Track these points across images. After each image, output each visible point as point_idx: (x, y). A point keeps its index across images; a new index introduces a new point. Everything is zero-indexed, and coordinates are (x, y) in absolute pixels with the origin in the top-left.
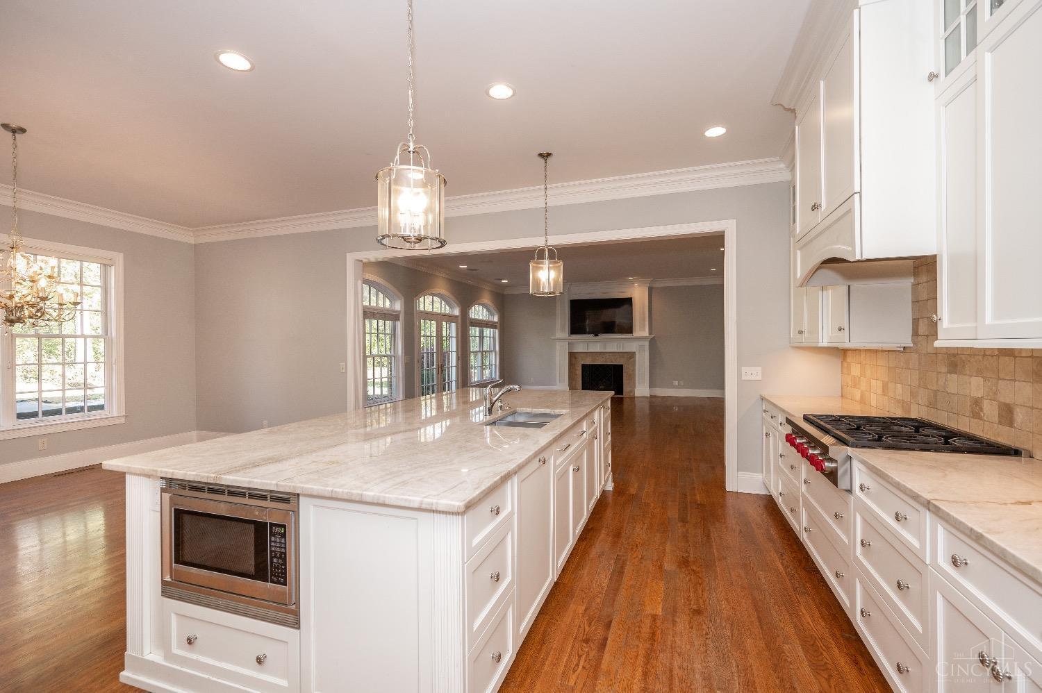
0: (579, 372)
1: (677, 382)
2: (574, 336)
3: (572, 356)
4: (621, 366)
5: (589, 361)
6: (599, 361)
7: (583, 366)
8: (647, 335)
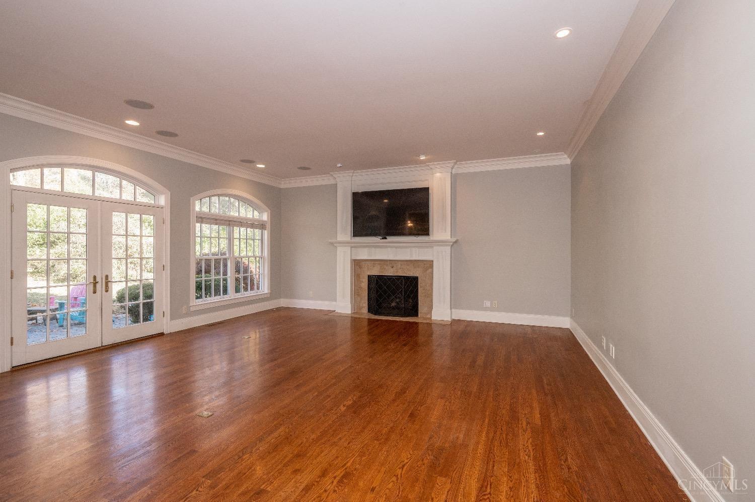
0: (365, 284)
1: (489, 303)
2: (358, 239)
3: (357, 264)
4: (416, 279)
5: (376, 272)
6: (389, 272)
7: (369, 277)
8: (448, 238)
